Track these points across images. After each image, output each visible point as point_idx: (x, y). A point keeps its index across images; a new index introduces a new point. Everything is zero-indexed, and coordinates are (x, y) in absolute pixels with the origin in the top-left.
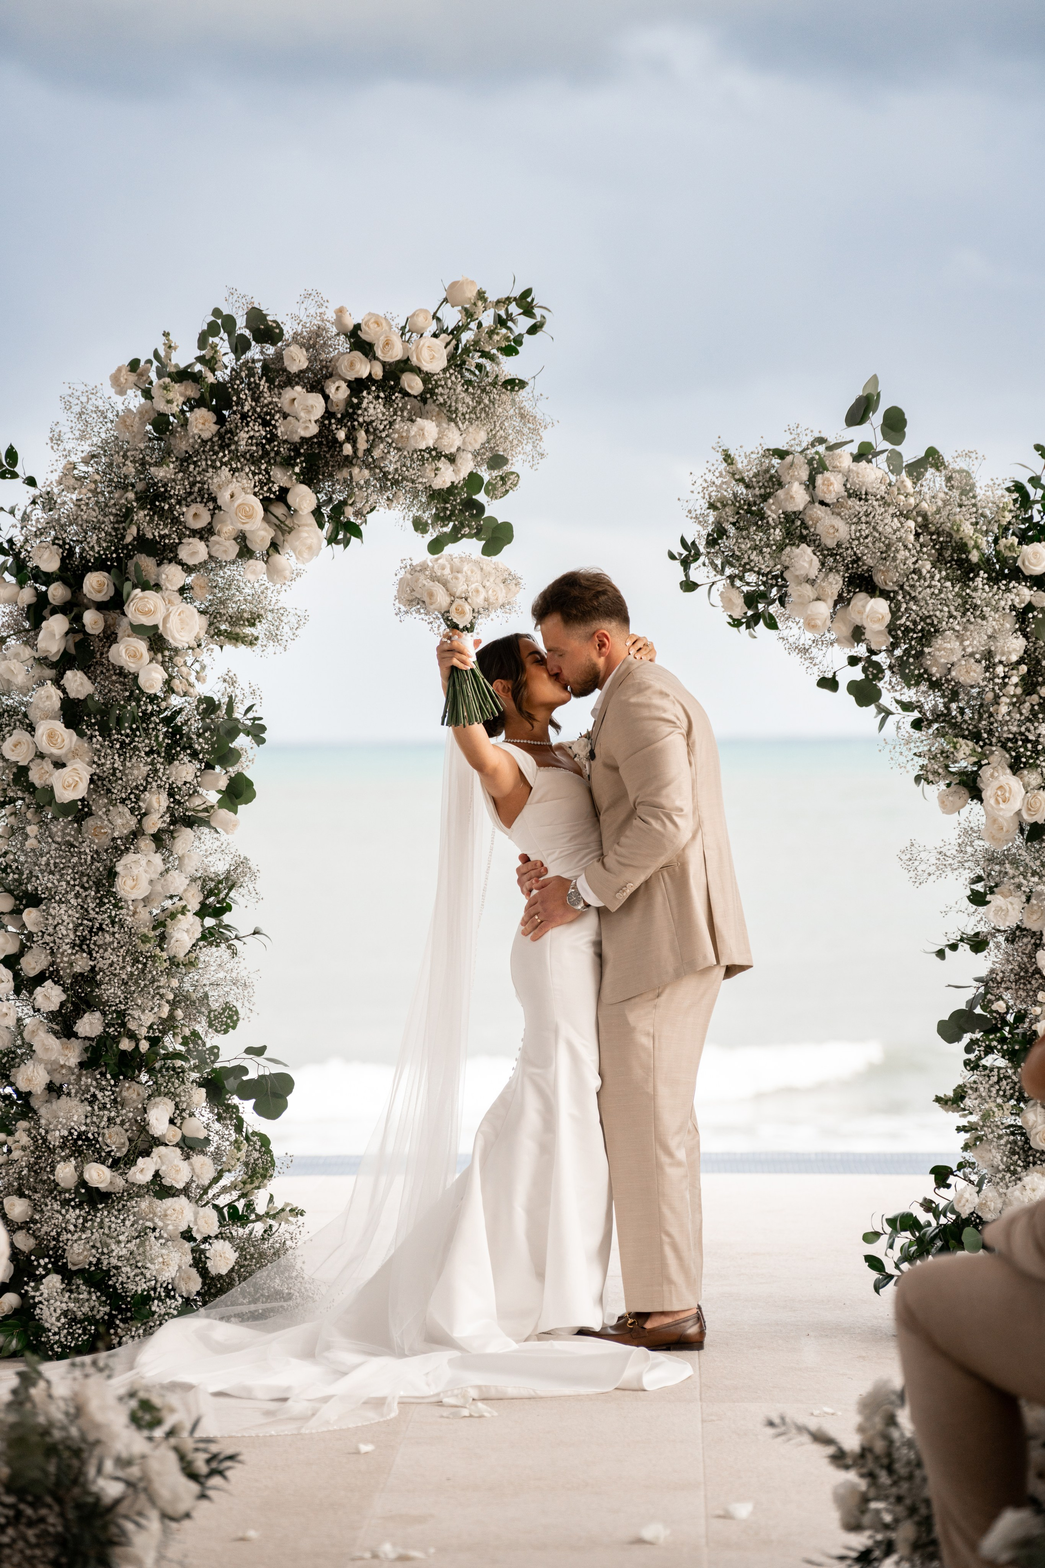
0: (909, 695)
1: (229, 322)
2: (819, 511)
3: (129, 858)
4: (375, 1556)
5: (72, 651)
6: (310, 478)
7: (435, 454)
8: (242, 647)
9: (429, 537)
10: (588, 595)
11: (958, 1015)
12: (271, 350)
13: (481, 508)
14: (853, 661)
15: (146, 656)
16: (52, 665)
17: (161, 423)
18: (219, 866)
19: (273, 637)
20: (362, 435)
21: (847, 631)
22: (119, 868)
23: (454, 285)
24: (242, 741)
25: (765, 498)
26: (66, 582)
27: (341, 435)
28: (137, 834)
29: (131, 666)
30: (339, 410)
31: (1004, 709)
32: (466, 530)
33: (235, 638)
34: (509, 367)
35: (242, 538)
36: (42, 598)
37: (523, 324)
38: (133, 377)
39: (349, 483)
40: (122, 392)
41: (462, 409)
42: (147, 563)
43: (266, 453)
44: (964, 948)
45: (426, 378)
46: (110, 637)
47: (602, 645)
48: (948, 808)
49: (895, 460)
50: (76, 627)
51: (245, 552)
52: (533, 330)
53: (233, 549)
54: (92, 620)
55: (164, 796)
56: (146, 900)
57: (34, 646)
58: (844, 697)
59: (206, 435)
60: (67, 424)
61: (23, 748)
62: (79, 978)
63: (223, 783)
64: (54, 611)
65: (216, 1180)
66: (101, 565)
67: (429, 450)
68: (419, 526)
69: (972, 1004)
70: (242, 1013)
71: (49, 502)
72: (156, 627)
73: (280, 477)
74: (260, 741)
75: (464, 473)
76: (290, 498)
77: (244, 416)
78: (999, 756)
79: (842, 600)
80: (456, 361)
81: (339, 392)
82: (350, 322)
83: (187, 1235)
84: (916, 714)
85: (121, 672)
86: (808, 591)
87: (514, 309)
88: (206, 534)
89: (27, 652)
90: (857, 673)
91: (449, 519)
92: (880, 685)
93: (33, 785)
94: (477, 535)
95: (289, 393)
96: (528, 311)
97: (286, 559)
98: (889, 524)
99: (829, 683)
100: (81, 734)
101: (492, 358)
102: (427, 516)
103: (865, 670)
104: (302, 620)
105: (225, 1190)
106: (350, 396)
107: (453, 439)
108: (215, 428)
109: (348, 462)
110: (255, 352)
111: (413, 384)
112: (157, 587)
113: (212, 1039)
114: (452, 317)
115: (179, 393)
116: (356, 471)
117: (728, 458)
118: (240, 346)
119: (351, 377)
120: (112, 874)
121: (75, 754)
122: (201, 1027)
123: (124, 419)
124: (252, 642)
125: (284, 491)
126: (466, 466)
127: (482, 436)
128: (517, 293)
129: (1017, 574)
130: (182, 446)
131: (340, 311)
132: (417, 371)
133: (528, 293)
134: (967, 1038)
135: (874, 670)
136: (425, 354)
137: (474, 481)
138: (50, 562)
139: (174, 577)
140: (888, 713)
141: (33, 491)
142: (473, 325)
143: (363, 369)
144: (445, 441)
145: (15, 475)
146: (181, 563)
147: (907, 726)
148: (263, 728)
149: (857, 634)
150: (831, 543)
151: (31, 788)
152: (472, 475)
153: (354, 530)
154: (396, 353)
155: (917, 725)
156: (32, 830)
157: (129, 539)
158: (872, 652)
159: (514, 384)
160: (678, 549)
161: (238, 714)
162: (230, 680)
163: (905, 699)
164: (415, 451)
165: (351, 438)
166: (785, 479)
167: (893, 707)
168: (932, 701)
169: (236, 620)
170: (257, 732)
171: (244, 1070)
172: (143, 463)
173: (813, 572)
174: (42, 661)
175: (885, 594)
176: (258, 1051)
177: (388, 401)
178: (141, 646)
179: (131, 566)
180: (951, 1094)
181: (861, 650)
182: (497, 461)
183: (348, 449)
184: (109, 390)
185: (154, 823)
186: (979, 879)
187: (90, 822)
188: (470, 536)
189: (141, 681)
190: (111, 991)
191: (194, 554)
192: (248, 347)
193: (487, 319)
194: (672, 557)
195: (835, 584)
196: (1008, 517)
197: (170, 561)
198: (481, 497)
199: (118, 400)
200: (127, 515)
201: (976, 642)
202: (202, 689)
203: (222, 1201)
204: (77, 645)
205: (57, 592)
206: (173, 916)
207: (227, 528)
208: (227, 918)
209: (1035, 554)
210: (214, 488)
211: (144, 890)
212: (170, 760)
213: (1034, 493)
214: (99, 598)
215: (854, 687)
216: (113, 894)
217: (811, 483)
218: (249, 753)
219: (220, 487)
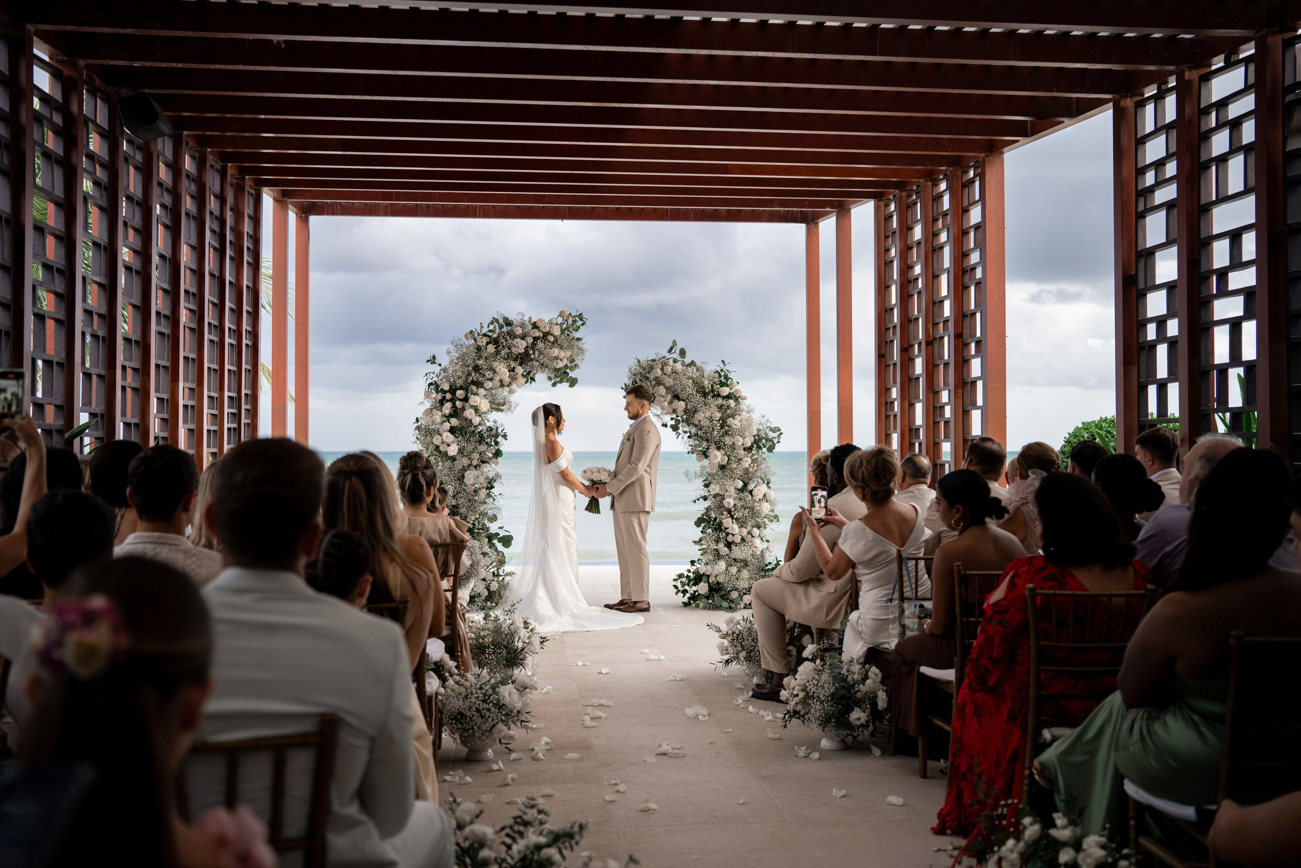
0: (687, 429)
1: (497, 321)
2: (664, 376)
3: (468, 472)
4: (577, 665)
5: (452, 413)
6: (521, 364)
7: (556, 358)
8: (500, 413)
9: (553, 381)
10: (644, 392)
11: (699, 519)
12: (509, 328)
13: (568, 374)
14: (672, 419)
15: (474, 414)
16: (446, 417)
17: (479, 349)
18: (491, 475)
19: (509, 409)
20: (537, 352)
21: (671, 410)
22: (466, 475)
23: (562, 311)
24: (500, 439)
25: (649, 373)
26: (450, 393)
27: (531, 352)
28: (470, 465)
29: (470, 417)
30: (530, 345)
31: (716, 433)
32: (564, 380)
33: (498, 410)
34: (577, 335)
35: (501, 381)
36: (444, 398)
37: (580, 323)
38: (471, 336)
39: (532, 366)
40: (467, 340)
41: (565, 346)
42: (474, 388)
43: (509, 357)
44: (701, 500)
45: (555, 337)
46: (463, 409)
47: (642, 407)
48: (699, 460)
49: (683, 364)
50: (454, 406)
51: (502, 385)
52: (583, 325)
53: (499, 384)
54: (459, 404)
55: (478, 455)
56: (473, 485)
57: (442, 412)
58: (669, 429)
59: (492, 352)
60: (452, 348)
61: (439, 441)
62: (454, 506)
63: (494, 451)
64: (447, 401)
65: (491, 564)
66: (461, 388)
67: (555, 357)
68: (550, 379)
69: (703, 515)
70: (499, 517)
71: (445, 370)
72: (477, 406)
73: (513, 364)
74: (506, 439)
75: (564, 365)
76: (516, 370)
77: (503, 347)
78: (713, 446)
79: (671, 402)
80: (563, 331)
81: (530, 340)
82: (533, 320)
83: (484, 580)
84: (688, 434)
85: (466, 419)
86: (662, 399)
87: (577, 319)
88: (491, 379)
89: (440, 413)
90: (673, 422)
91: (559, 377)
92: (680, 426)
93: (441, 451)
94: (567, 381)
95: (516, 340)
96: (581, 319)
97: (514, 386)
98: (685, 381)
99: (665, 425)
100: (455, 436)
101: (571, 332)
102: (552, 376)
103: (675, 421)
104: (517, 405)
105: (493, 567)
106: (533, 342)
107: (562, 354)
108: (494, 350)
109: (532, 360)
110: (505, 329)
111: (551, 339)
112: (477, 394)
113: (488, 524)
114: (560, 320)
115: (485, 340)
116: (534, 362)
117: (639, 361)
118: (501, 327)
119: (534, 336)
120: (463, 477)
121: (453, 442)
122: (486, 522)
123: (468, 347)
124: (502, 411)
125: (514, 368)
126: (565, 362)
127: (570, 354)
128: (578, 314)
129: (719, 395)
130: (484, 355)
131: (530, 318)
132: (552, 334)
133: (581, 314)
134: (703, 525)
135: (677, 422)
136: (555, 330)
137: (566, 366)
138: (446, 387)
139: (482, 391)
140: (680, 434)
141: (440, 368)
142: (566, 323)
143: (537, 334)
144: (560, 355)
145: (435, 363)
146: (484, 388)
147: (686, 438)
148: (506, 436)
149: (674, 411)
150: (668, 386)
151: (440, 452)
152: (566, 365)
153: (533, 379)
154: (547, 329)
155: (689, 437)
156: (440, 464)
157: (469, 381)
158: (677, 416)
159: (579, 339)
160: (624, 387)
161: (500, 431)
162: (495, 422)
163: (685, 430)
164: (551, 357)
165: (534, 354)
166: (655, 367)
167: (682, 432)
168: (694, 430)
169: (499, 404)
170: (505, 436)
171: (499, 534)
172: (474, 359)
173: (664, 394)
174: (444, 416)
175: (683, 400)
176: (501, 528)
177: (544, 343)
178: (473, 411)
179: (470, 388)
180: (698, 540)
181: (674, 416)
182: (572, 361)
183: (532, 356)
184: (464, 339)
185: (475, 462)
186: (705, 480)
187: (456, 462)
188: (565, 382)
189: (473, 421)
190: (463, 510)
191: (488, 385)
192: (503, 327)
193: (570, 322)
194: (622, 388)
195: (669, 397)
196: (716, 380)
197: (481, 387)
198: (568, 371)
199: (466, 342)
200: (469, 374)
201: (708, 414)
202: (488, 424)
203: (491, 571)
204: (454, 411)
205: (448, 396)
206: (480, 489)
207: (497, 378)
208: (492, 490)
209: (724, 390)
210: (494, 367)
211: (472, 481)
212: (480, 444)
213: (723, 374)
214: (460, 398)
215: (672, 426)
216: (464, 482)
217: (662, 369)
218: (502, 443)
219: (496, 367)
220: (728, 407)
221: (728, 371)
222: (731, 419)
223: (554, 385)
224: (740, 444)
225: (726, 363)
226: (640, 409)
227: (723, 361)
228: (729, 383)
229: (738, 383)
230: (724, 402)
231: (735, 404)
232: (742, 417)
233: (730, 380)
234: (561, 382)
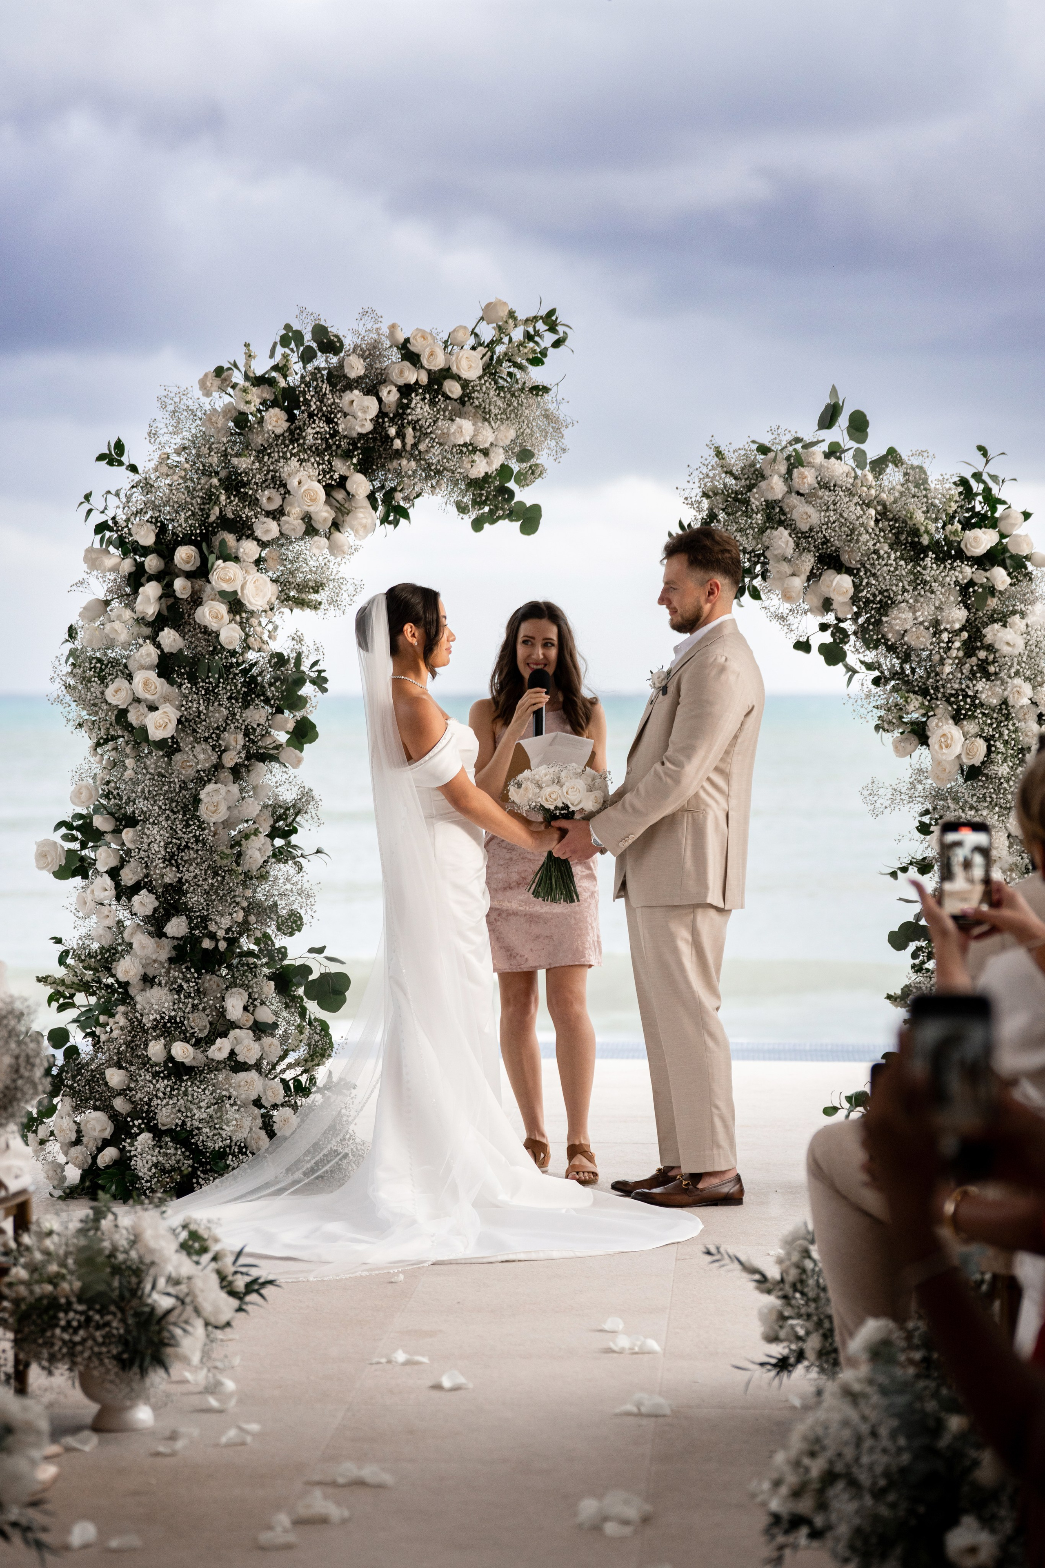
0: (870, 656)
1: (298, 336)
2: (794, 499)
3: (210, 787)
4: (389, 1361)
5: (165, 613)
6: (365, 468)
7: (471, 448)
8: (308, 611)
9: (471, 515)
10: (717, 548)
11: (906, 926)
12: (334, 360)
13: (511, 494)
15: (227, 617)
16: (148, 624)
17: (241, 420)
18: (288, 796)
19: (333, 602)
20: (409, 431)
21: (817, 602)
22: (203, 795)
23: (489, 305)
24: (307, 690)
25: (750, 488)
26: (160, 554)
27: (392, 431)
28: (218, 767)
29: (213, 625)
30: (391, 410)
31: (947, 669)
32: (498, 513)
33: (302, 603)
34: (536, 375)
35: (307, 518)
36: (140, 567)
37: (549, 339)
38: (217, 382)
39: (398, 474)
40: (208, 394)
41: (495, 411)
42: (230, 539)
43: (329, 447)
44: (913, 870)
45: (465, 384)
46: (196, 600)
47: (711, 594)
48: (901, 751)
49: (859, 456)
50: (168, 592)
51: (311, 530)
52: (557, 344)
53: (301, 527)
54: (181, 586)
55: (240, 736)
56: (227, 824)
57: (133, 610)
58: (816, 657)
59: (279, 431)
60: (163, 422)
61: (122, 694)
62: (168, 888)
63: (291, 726)
64: (149, 579)
65: (282, 1058)
66: (187, 540)
67: (465, 445)
68: (462, 508)
69: (918, 917)
70: (305, 918)
71: (147, 486)
72: (235, 592)
73: (341, 467)
74: (324, 690)
75: (496, 465)
76: (349, 485)
77: (311, 415)
78: (943, 709)
79: (813, 576)
80: (490, 369)
81: (390, 395)
82: (401, 338)
83: (258, 1103)
84: (877, 673)
85: (206, 631)
86: (786, 568)
87: (541, 326)
88: (277, 514)
89: (128, 614)
90: (827, 638)
91: (484, 503)
92: (846, 647)
93: (131, 725)
94: (511, 517)
95: (348, 396)
96: (552, 329)
97: (346, 537)
98: (853, 511)
99: (803, 646)
100: (171, 682)
101: (520, 367)
102: (468, 500)
103: (833, 635)
105: (290, 1066)
106: (400, 399)
107: (486, 436)
108: (287, 425)
109: (398, 454)
110: (320, 361)
111: (453, 389)
112: (236, 559)
113: (280, 941)
114: (487, 333)
115: (256, 396)
116: (404, 462)
117: (719, 453)
118: (307, 356)
119: (401, 382)
120: (197, 801)
121: (166, 699)
122: (271, 930)
123: (209, 417)
124: (316, 606)
125: (343, 479)
126: (498, 459)
127: (512, 434)
128: (543, 312)
129: (961, 555)
130: (259, 440)
131: (393, 327)
132: (457, 378)
133: (552, 312)
134: (912, 946)
135: (841, 635)
136: (464, 364)
137: (504, 471)
138: (146, 537)
139: (249, 549)
140: (855, 672)
141: (136, 478)
142: (506, 340)
143: (411, 376)
144: (480, 438)
145: (121, 464)
146: (256, 539)
147: (869, 682)
148: (325, 680)
149: (827, 605)
150: (804, 527)
151: (129, 727)
152: (503, 466)
153: (403, 513)
154: (438, 362)
155: (876, 682)
156: (129, 762)
157: (212, 518)
158: (840, 620)
159: (539, 390)
161: (305, 667)
162: (298, 639)
163: (868, 660)
164: (455, 446)
165: (401, 435)
166: (767, 472)
167: (858, 667)
168: (890, 662)
169: (302, 587)
170: (320, 682)
171: (309, 968)
172: (227, 454)
173: (789, 552)
174: (140, 621)
175: (849, 571)
176: (318, 950)
177: (433, 403)
178: (222, 609)
179: (213, 540)
180: (899, 992)
181: (830, 618)
182: (525, 455)
183: (397, 444)
184: (198, 393)
185: (230, 759)
186: (927, 812)
187: (178, 757)
188: (505, 518)
189: (222, 638)
190: (194, 899)
191: (267, 531)
192: (315, 356)
193: (518, 334)
195: (808, 562)
196: (954, 507)
197: (248, 537)
198: (511, 485)
199: (205, 400)
200: (211, 498)
201: (925, 613)
202: (274, 646)
203: (289, 1075)
204: (169, 608)
205: (152, 563)
206: (247, 837)
207: (295, 510)
208: (294, 839)
209: (976, 538)
210: (284, 475)
211: (222, 815)
212: (246, 705)
213: (977, 487)
214: (187, 568)
215: (824, 649)
216: (198, 818)
217: (788, 476)
218: (314, 700)
219: (289, 475)
220: (991, 591)
221: (994, 478)
222: (997, 626)
223: (477, 525)
224: (1025, 701)
225: (991, 453)
226: (703, 599)
227: (982, 450)
228: (997, 515)
229: (1027, 516)
230: (981, 577)
231: (1008, 580)
232: (1030, 620)
233: (1000, 508)
234: (492, 518)
